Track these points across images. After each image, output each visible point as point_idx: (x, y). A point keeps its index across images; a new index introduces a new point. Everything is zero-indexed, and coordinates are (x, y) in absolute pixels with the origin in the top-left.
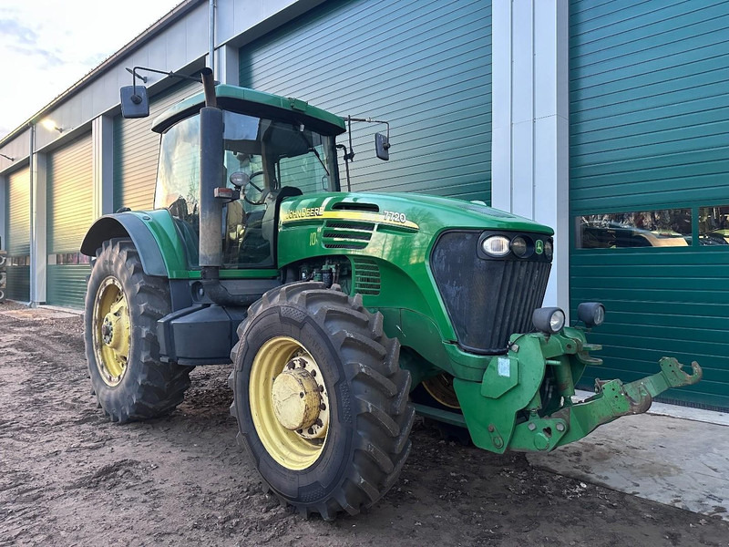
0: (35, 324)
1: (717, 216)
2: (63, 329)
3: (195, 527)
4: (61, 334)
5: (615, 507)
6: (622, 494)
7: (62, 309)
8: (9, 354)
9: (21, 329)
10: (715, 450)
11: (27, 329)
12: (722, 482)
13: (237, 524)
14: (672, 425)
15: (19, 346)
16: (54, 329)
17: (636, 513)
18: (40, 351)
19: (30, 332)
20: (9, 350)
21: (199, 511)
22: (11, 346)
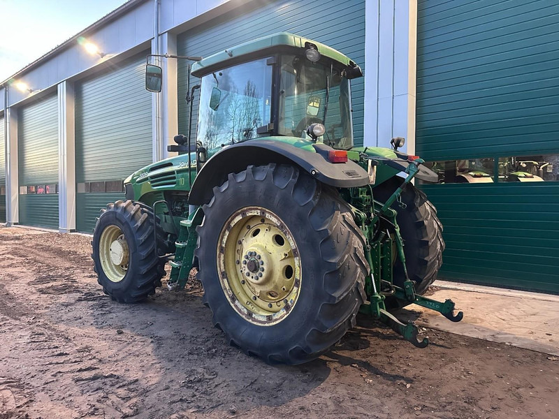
0: (17, 238)
1: (514, 162)
2: (41, 242)
3: (190, 354)
4: (41, 245)
5: (444, 340)
6: (448, 333)
7: (33, 228)
8: (8, 258)
9: (8, 242)
10: (504, 310)
11: (12, 242)
12: (507, 326)
13: (216, 351)
14: (478, 297)
15: (14, 253)
16: (34, 242)
17: (456, 342)
18: (31, 257)
19: (16, 244)
20: (8, 256)
21: (189, 346)
22: (8, 253)
